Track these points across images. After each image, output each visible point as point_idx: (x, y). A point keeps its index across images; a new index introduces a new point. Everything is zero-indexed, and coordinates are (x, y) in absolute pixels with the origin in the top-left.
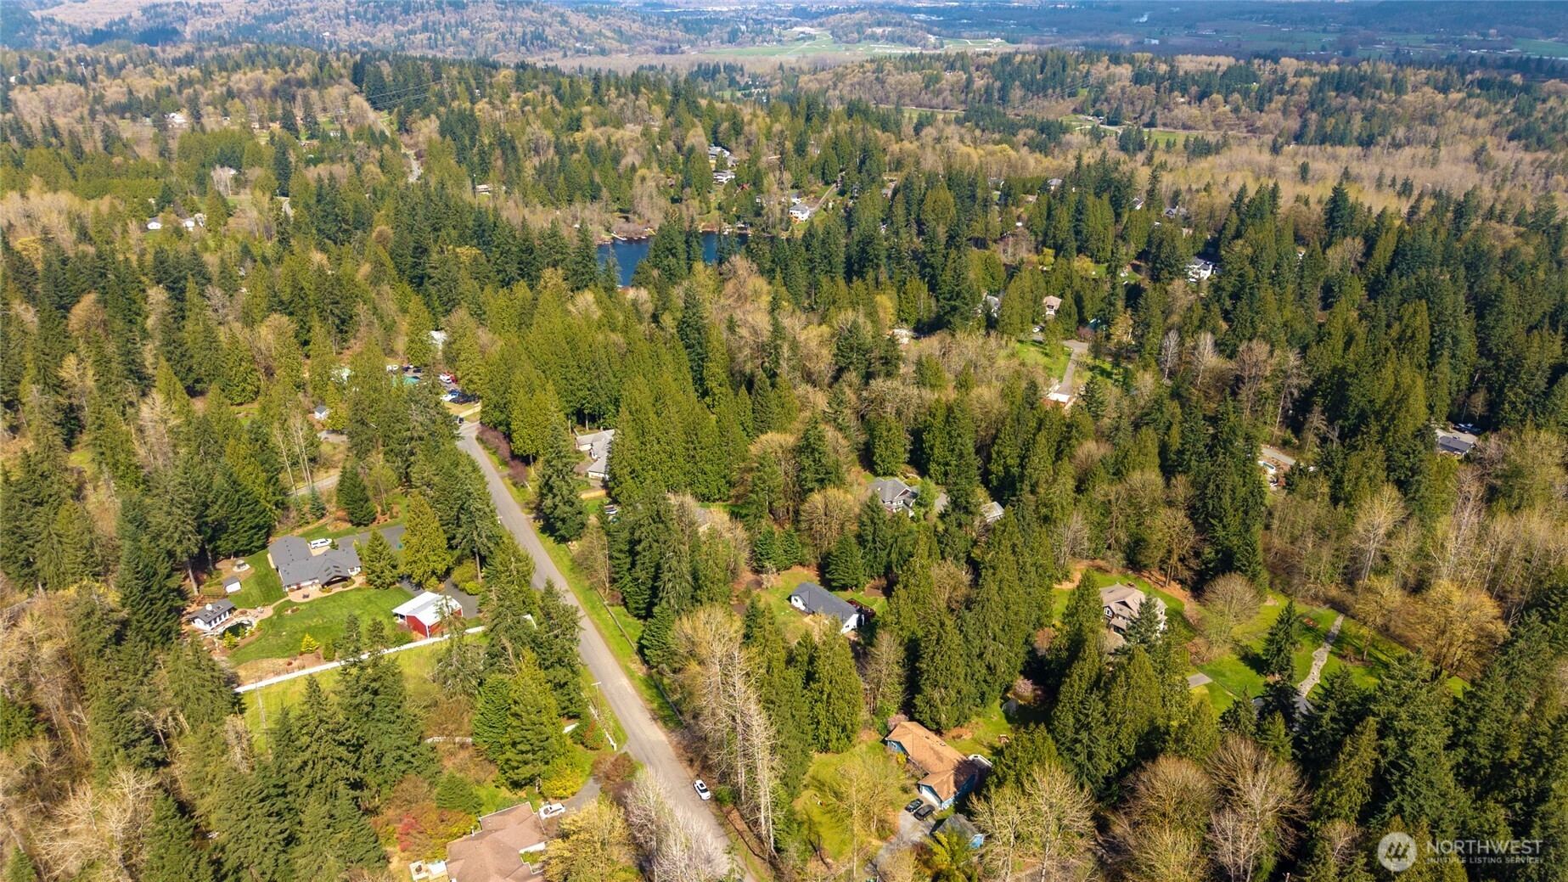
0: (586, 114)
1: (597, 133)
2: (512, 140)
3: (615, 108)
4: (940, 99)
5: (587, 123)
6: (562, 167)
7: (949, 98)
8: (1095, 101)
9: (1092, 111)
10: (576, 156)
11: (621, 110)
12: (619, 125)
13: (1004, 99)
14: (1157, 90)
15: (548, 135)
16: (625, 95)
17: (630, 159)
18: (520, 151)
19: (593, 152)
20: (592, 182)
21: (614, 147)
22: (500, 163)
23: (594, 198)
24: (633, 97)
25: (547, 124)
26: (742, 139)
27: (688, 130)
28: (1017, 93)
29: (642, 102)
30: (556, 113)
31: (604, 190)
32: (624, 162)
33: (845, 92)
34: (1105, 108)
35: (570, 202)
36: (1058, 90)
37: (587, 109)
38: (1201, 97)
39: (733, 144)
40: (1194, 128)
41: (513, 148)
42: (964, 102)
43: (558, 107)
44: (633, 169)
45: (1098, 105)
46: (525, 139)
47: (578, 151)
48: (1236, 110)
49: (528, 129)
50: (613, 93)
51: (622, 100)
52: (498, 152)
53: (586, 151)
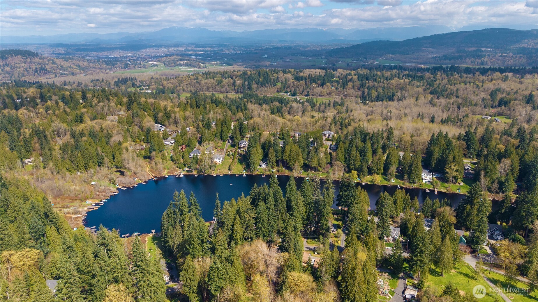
0: (85, 112)
1: (93, 123)
2: (44, 130)
3: (99, 108)
4: (224, 89)
5: (86, 118)
6: (77, 147)
7: (228, 89)
8: (284, 88)
9: (284, 92)
10: (84, 139)
11: (102, 109)
12: (103, 118)
13: (250, 88)
14: (306, 83)
15: (64, 126)
16: (103, 101)
17: (116, 138)
18: (49, 136)
19: (93, 135)
20: (98, 154)
21: (105, 131)
22: (37, 145)
23: (100, 164)
24: (107, 101)
25: (63, 120)
26: (171, 121)
27: (143, 119)
28: (254, 86)
29: (113, 104)
30: (68, 114)
31: (105, 158)
32: (112, 139)
33: (184, 87)
34: (288, 90)
35: (86, 168)
36: (269, 84)
37: (84, 110)
38: (322, 85)
39: (167, 123)
40: (323, 96)
41: (45, 136)
42: (234, 90)
43: (68, 110)
44: (120, 143)
45: (285, 89)
46: (51, 129)
47: (85, 136)
48: (337, 89)
49: (53, 124)
50: (95, 101)
51: (102, 104)
52: (36, 139)
53: (90, 136)
